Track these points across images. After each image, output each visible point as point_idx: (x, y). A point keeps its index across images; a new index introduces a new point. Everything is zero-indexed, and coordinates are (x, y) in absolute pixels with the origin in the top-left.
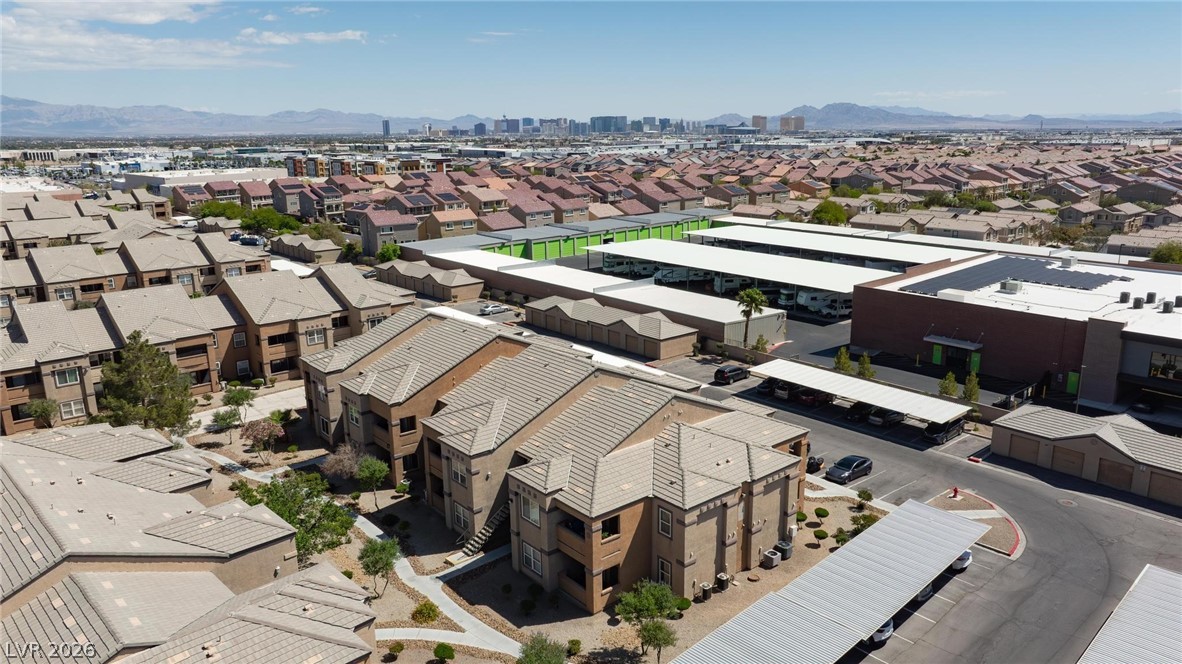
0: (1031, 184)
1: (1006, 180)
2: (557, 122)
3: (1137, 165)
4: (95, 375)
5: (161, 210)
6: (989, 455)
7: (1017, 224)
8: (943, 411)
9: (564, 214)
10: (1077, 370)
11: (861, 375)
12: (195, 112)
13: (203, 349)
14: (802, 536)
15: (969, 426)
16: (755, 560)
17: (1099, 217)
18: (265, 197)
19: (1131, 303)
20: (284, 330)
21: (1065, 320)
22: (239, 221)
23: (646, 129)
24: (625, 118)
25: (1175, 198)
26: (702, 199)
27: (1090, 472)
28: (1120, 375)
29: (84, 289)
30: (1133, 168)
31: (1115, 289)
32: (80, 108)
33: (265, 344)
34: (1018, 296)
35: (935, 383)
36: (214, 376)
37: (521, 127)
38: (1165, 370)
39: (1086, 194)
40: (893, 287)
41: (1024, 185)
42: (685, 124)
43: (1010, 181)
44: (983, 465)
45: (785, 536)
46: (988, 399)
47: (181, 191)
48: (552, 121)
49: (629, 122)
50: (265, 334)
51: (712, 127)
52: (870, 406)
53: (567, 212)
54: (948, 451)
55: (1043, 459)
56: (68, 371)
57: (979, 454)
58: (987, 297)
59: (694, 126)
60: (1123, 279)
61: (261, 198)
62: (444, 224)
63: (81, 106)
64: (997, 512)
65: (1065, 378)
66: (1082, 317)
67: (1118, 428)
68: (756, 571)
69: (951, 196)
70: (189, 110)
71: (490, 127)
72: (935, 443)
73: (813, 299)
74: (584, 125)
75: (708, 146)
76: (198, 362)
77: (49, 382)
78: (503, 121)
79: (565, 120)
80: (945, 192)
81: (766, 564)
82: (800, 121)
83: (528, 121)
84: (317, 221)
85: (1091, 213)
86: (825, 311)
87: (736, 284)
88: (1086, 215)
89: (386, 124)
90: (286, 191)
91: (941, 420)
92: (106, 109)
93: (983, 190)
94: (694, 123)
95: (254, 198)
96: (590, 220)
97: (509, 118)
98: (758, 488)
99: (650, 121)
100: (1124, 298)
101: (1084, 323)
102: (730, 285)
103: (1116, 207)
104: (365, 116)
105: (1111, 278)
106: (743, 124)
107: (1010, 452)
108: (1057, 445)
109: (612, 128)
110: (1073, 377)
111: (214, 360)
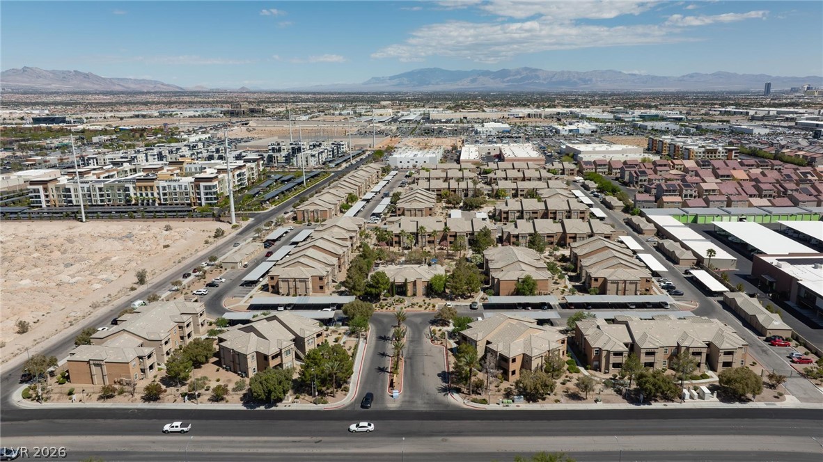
4: (528, 238)
5: (572, 172)
9: (733, 203)
12: (630, 74)
13: (553, 237)
18: (619, 169)
20: (574, 235)
22: (597, 185)
28: (798, 296)
29: (533, 213)
33: (568, 238)
36: (554, 244)
47: (583, 163)
50: (568, 236)
53: (735, 201)
56: (524, 236)
61: (617, 169)
62: (665, 202)
70: (627, 73)
76: (551, 239)
77: (520, 238)
84: (634, 186)
89: (768, 86)
90: (626, 169)
91: (713, 289)
95: (614, 169)
96: (749, 207)
101: (792, 278)
111: (555, 240)
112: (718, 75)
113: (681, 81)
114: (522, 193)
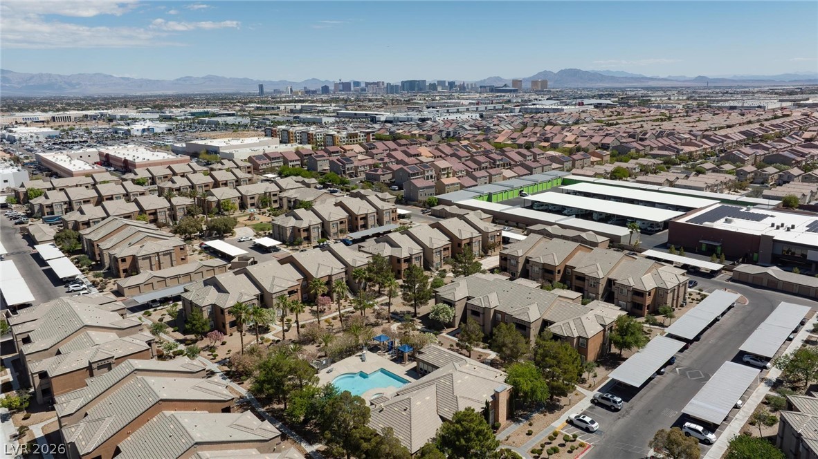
0: (715, 147)
1: (702, 146)
2: (377, 84)
3: (773, 130)
6: (732, 280)
7: (719, 182)
8: (716, 267)
10: (757, 252)
11: (680, 255)
12: (121, 78)
13: (448, 248)
14: (688, 300)
15: (723, 271)
16: (679, 305)
17: (756, 174)
18: (296, 161)
19: (775, 227)
20: (469, 241)
21: (753, 235)
23: (439, 89)
24: (425, 81)
25: (793, 162)
26: (551, 165)
27: (765, 283)
28: (772, 254)
30: (771, 132)
31: (768, 221)
32: (41, 76)
34: (732, 224)
35: (709, 258)
37: (352, 88)
38: (788, 252)
39: (748, 158)
40: (683, 221)
41: (712, 148)
42: (466, 85)
43: (705, 146)
44: (730, 283)
45: (685, 299)
46: (729, 263)
47: (254, 158)
48: (374, 83)
49: (427, 84)
51: (485, 87)
52: (689, 265)
54: (718, 278)
55: (750, 280)
57: (729, 280)
58: (720, 225)
59: (472, 87)
60: (772, 216)
61: (293, 161)
63: (42, 74)
64: (739, 295)
65: (753, 255)
66: (758, 233)
67: (773, 270)
68: (679, 308)
69: (674, 157)
70: (118, 77)
71: (332, 88)
72: (714, 277)
73: (643, 223)
74: (397, 86)
75: (497, 108)
78: (340, 83)
79: (383, 82)
80: (670, 155)
81: (682, 306)
82: (544, 83)
83: (357, 84)
85: (752, 172)
86: (649, 229)
87: (603, 216)
88: (749, 173)
89: (261, 87)
90: (317, 159)
91: (715, 269)
92: (60, 76)
93: (691, 153)
94: (472, 85)
95: (291, 161)
97: (344, 81)
98: (681, 285)
99: (441, 83)
100: (773, 225)
101: (759, 236)
102: (601, 216)
103: (765, 169)
104: (241, 79)
105: (767, 216)
106: (505, 86)
107: (740, 279)
108: (754, 276)
109: (416, 89)
110: (756, 255)
112: (210, 78)
113: (176, 84)
114: (252, 201)
